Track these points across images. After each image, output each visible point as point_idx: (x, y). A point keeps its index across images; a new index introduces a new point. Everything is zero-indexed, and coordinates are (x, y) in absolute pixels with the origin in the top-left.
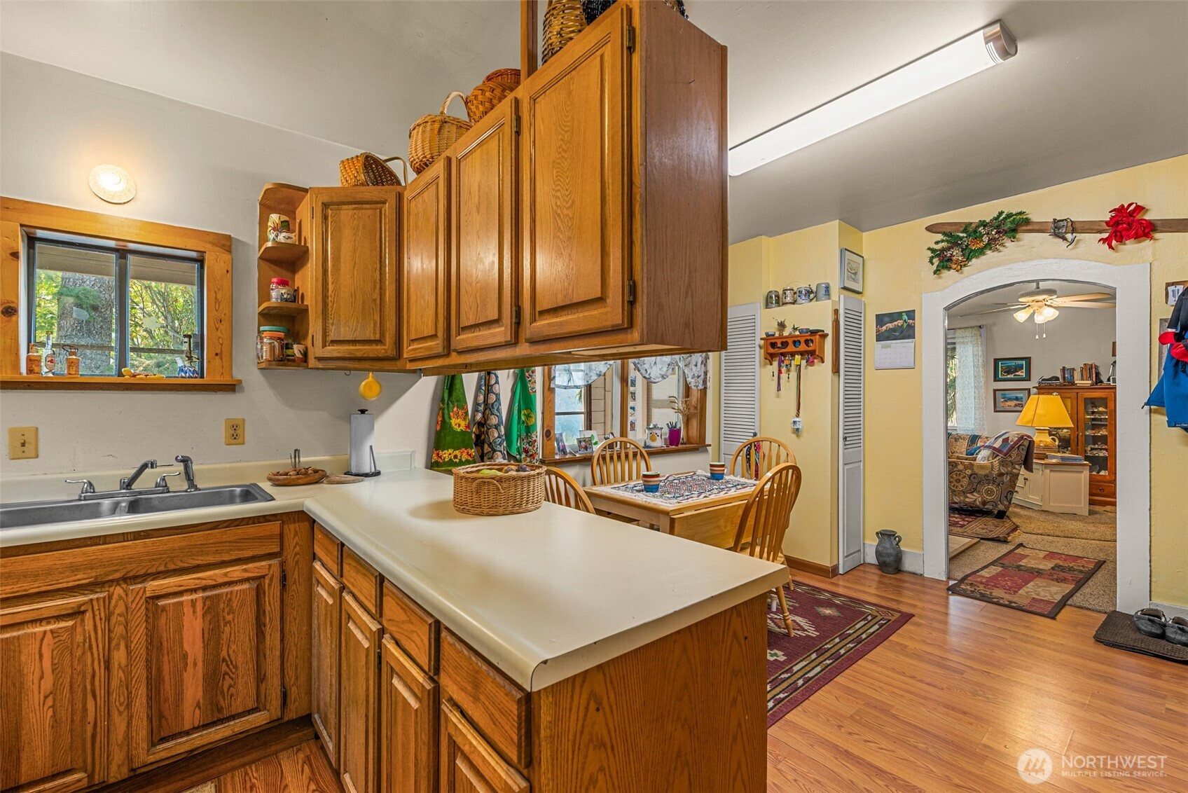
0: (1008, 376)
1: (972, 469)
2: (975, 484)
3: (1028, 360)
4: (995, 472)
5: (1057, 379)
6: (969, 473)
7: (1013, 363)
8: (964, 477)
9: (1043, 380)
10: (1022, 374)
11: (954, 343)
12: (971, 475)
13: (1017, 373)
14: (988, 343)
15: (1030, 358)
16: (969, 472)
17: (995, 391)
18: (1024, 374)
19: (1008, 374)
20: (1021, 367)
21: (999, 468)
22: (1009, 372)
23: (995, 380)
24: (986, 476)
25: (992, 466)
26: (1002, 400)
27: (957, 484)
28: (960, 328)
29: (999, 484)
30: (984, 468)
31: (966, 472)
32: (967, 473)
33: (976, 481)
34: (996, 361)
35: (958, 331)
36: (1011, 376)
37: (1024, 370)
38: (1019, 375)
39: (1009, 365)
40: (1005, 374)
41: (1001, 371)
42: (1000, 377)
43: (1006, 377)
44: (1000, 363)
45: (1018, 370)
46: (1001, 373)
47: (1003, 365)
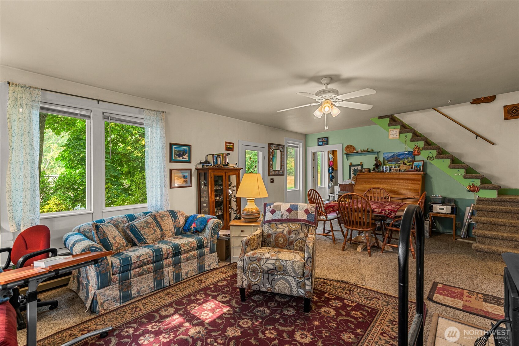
0: (179, 159)
3: (189, 146)
5: (209, 162)
7: (182, 148)
10: (186, 157)
11: (142, 124)
13: (184, 157)
14: (167, 128)
15: (191, 145)
17: (171, 170)
18: (187, 158)
19: (179, 157)
20: (184, 153)
22: (179, 156)
23: (171, 160)
26: (175, 178)
28: (148, 109)
34: (171, 145)
35: (147, 111)
36: (180, 159)
37: (188, 155)
38: (185, 158)
39: (179, 150)
40: (177, 157)
41: (175, 154)
42: (174, 159)
43: (177, 159)
44: (174, 147)
45: (184, 154)
46: (175, 156)
47: (176, 149)
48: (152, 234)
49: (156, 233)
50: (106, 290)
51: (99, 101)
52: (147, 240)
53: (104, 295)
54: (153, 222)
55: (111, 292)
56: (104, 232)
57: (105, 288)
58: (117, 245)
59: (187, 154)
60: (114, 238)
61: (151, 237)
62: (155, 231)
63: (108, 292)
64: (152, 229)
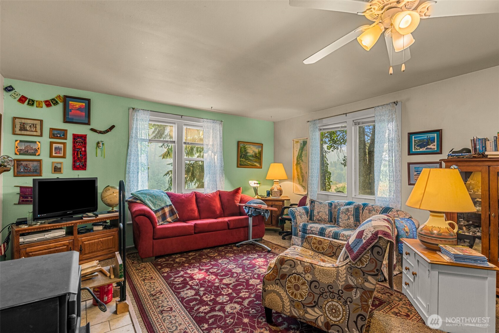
0: (421, 150)
1: (313, 274)
2: (317, 296)
3: (439, 132)
4: (341, 284)
5: (469, 151)
6: (309, 279)
7: (425, 137)
8: (303, 284)
9: (454, 152)
10: (433, 146)
11: (374, 121)
12: (311, 282)
13: (428, 147)
15: (441, 130)
16: (309, 277)
17: (409, 164)
18: (435, 147)
19: (421, 148)
20: (431, 141)
21: (346, 277)
22: (421, 146)
23: (410, 153)
24: (330, 286)
25: (338, 273)
26: (416, 173)
27: (295, 292)
29: (346, 302)
30: (327, 275)
31: (306, 276)
32: (307, 278)
33: (317, 291)
34: (410, 135)
35: (377, 108)
36: (423, 150)
37: (436, 143)
38: (431, 149)
39: (422, 139)
40: (418, 148)
41: (415, 145)
42: (413, 151)
43: (419, 150)
44: (413, 137)
45: (430, 143)
46: (414, 147)
47: (416, 139)
48: (345, 220)
49: (348, 220)
50: (296, 238)
51: (346, 114)
52: (340, 223)
53: (295, 240)
54: (352, 211)
55: (297, 241)
56: (314, 206)
57: (296, 237)
58: (318, 217)
59: (434, 142)
60: (318, 213)
61: (343, 222)
62: (349, 219)
63: (296, 240)
64: (347, 216)
